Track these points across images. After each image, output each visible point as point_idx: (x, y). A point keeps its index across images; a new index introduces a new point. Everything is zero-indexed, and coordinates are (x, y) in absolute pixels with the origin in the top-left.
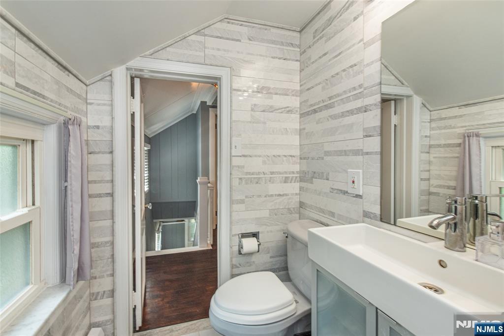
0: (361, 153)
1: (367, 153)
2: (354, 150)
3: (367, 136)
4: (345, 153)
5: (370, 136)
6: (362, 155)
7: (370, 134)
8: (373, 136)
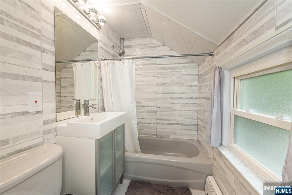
0: (40, 80)
1: (45, 81)
2: (34, 77)
3: (45, 69)
4: (24, 78)
5: (47, 70)
6: (42, 82)
7: (48, 69)
8: (49, 71)
